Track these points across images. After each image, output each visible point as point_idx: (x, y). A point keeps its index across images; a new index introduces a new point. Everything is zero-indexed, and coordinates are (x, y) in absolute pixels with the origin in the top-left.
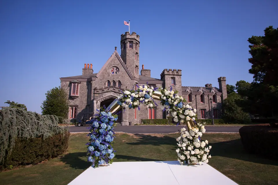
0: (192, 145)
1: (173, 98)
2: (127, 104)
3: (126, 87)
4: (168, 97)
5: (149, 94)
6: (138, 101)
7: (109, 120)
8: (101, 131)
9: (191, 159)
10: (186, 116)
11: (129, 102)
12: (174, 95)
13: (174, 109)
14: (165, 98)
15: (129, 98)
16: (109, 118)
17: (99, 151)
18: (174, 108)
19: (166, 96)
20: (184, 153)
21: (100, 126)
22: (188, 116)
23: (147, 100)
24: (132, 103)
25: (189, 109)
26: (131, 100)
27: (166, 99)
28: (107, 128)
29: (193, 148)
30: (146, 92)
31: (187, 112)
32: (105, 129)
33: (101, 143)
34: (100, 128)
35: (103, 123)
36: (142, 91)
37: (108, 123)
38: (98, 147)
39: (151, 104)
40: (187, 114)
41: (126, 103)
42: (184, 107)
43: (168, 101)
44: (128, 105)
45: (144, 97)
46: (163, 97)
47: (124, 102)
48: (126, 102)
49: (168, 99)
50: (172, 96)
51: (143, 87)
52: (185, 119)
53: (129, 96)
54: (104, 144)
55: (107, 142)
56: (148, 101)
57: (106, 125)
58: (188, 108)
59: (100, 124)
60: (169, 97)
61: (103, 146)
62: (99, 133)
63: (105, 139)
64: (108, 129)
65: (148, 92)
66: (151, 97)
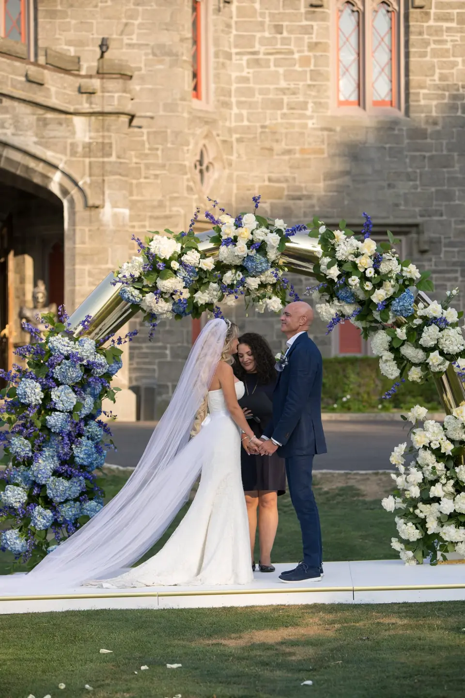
0: (448, 479)
1: (370, 273)
2: (166, 300)
3: (104, 46)
4: (347, 268)
5: (265, 254)
6: (215, 285)
7: (88, 369)
8: (55, 420)
9: (441, 534)
10: (428, 350)
11: (176, 291)
12: (377, 260)
13: (376, 321)
14: (334, 272)
15: (175, 272)
16: (85, 362)
17: (48, 503)
18: (376, 315)
19: (340, 264)
20: (417, 512)
21: (47, 398)
22: (437, 352)
23: (253, 283)
24: (186, 294)
25: (442, 324)
26: (184, 284)
27: (339, 277)
28: (78, 407)
29: (452, 490)
30: (250, 244)
31: (430, 335)
32: (70, 412)
33: (56, 473)
34: (47, 406)
35: (59, 384)
36: (234, 241)
37: (79, 387)
38: (43, 487)
39: (274, 298)
40: (432, 343)
41: (161, 295)
42: (420, 313)
43: (346, 284)
44: (172, 301)
45: (242, 268)
46: (329, 266)
47: (154, 289)
48: (163, 292)
49: (348, 275)
50: (365, 263)
51: (238, 224)
52: (425, 366)
53: (175, 265)
54: (69, 477)
55: (82, 467)
56: (262, 285)
57: (75, 392)
58: (435, 318)
59: (46, 390)
60: (355, 266)
61: (66, 484)
62: (45, 428)
63: (73, 457)
64: (85, 412)
65: (261, 248)
66: (274, 264)
